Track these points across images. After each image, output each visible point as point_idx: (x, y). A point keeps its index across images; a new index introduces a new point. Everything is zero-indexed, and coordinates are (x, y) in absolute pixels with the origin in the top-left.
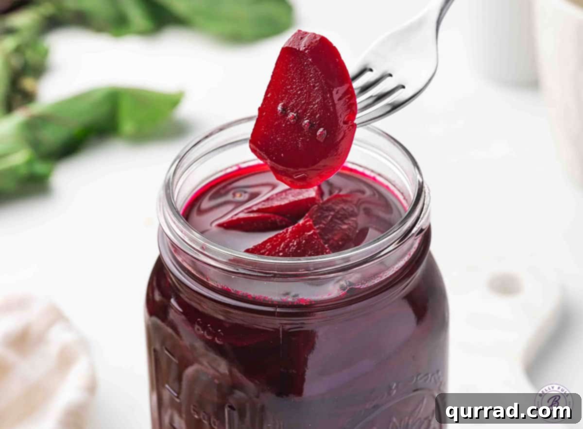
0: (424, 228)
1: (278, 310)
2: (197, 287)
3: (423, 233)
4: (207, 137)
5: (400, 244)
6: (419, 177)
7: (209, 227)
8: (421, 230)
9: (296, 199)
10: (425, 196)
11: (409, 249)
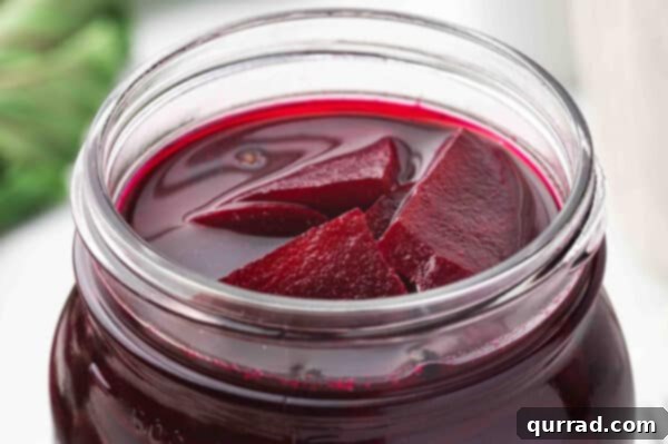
0: (589, 249)
1: (290, 400)
2: (136, 344)
3: (588, 260)
4: (183, 50)
5: (540, 280)
6: (584, 143)
7: (178, 222)
8: (584, 255)
9: (345, 179)
10: (594, 189)
11: (556, 292)
